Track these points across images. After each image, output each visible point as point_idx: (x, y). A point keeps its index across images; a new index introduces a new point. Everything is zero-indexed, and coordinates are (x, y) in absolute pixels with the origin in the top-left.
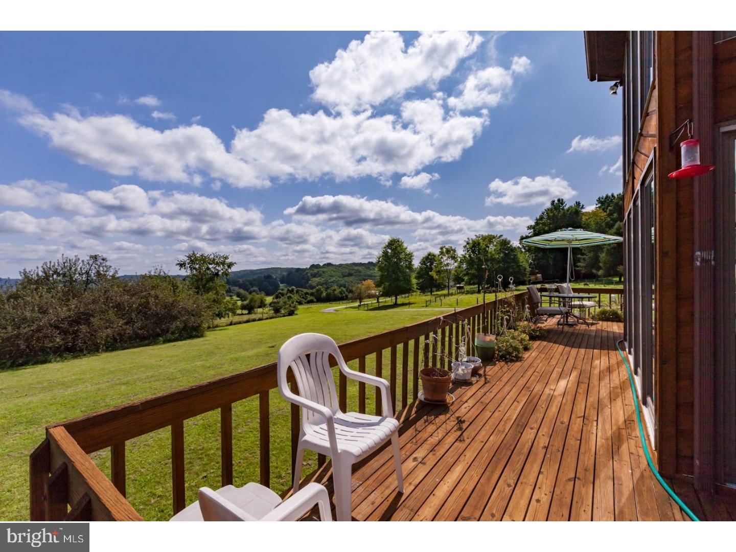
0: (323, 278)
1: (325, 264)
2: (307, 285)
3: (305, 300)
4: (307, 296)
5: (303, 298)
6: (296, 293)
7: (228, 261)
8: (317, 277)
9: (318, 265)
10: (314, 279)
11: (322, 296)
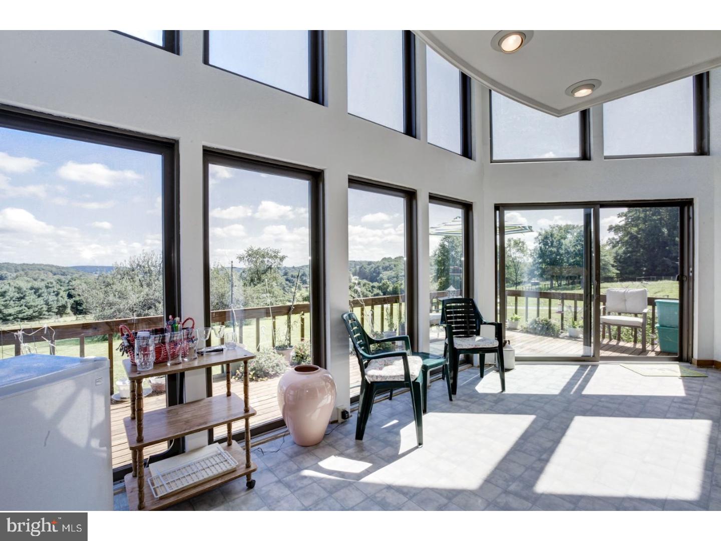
0: (394, 271)
1: (397, 257)
2: (378, 278)
3: (372, 293)
4: (373, 289)
5: (370, 291)
6: (363, 286)
7: (280, 255)
8: (388, 271)
9: (390, 258)
10: (385, 272)
11: (388, 290)
